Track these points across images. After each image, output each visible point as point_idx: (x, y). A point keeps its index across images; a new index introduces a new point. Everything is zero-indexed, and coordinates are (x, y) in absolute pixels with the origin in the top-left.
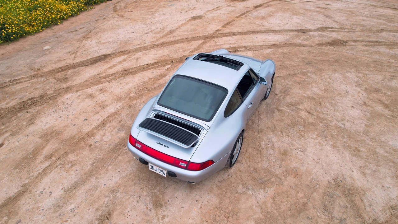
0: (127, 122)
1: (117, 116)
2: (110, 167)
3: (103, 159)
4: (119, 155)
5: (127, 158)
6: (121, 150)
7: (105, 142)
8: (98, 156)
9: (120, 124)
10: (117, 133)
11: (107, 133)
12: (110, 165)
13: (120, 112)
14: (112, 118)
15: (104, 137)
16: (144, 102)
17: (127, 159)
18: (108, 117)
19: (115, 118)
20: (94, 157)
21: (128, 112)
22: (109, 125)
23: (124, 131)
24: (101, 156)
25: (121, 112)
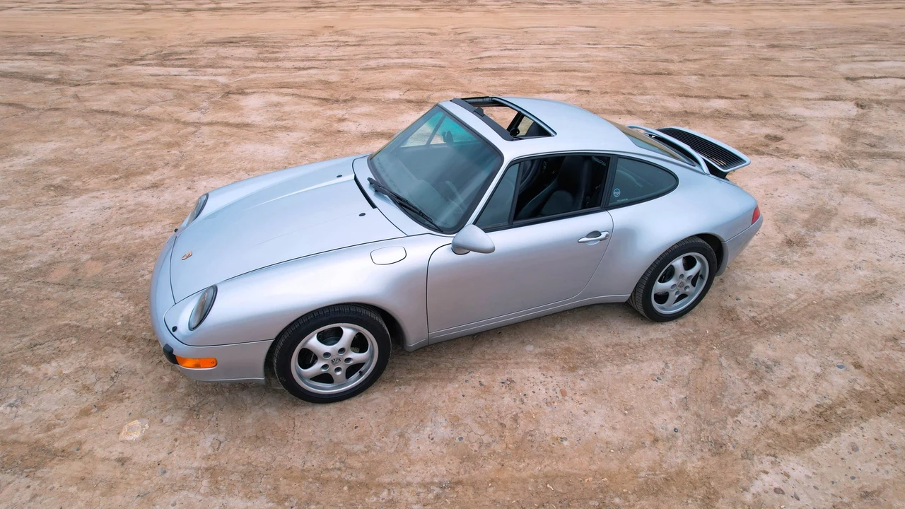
0: (742, 380)
1: (773, 424)
2: (793, 296)
3: (813, 318)
4: (771, 308)
5: (751, 296)
6: (766, 315)
7: (814, 357)
8: (828, 329)
9: (765, 388)
10: (776, 362)
11: (809, 379)
12: (793, 301)
13: (764, 440)
14: (796, 428)
15: (818, 370)
16: (656, 440)
17: (752, 294)
18: (813, 442)
19: (782, 423)
20: (837, 331)
21: (730, 420)
22: (808, 406)
23: (752, 356)
24: (819, 326)
25: (757, 439)
